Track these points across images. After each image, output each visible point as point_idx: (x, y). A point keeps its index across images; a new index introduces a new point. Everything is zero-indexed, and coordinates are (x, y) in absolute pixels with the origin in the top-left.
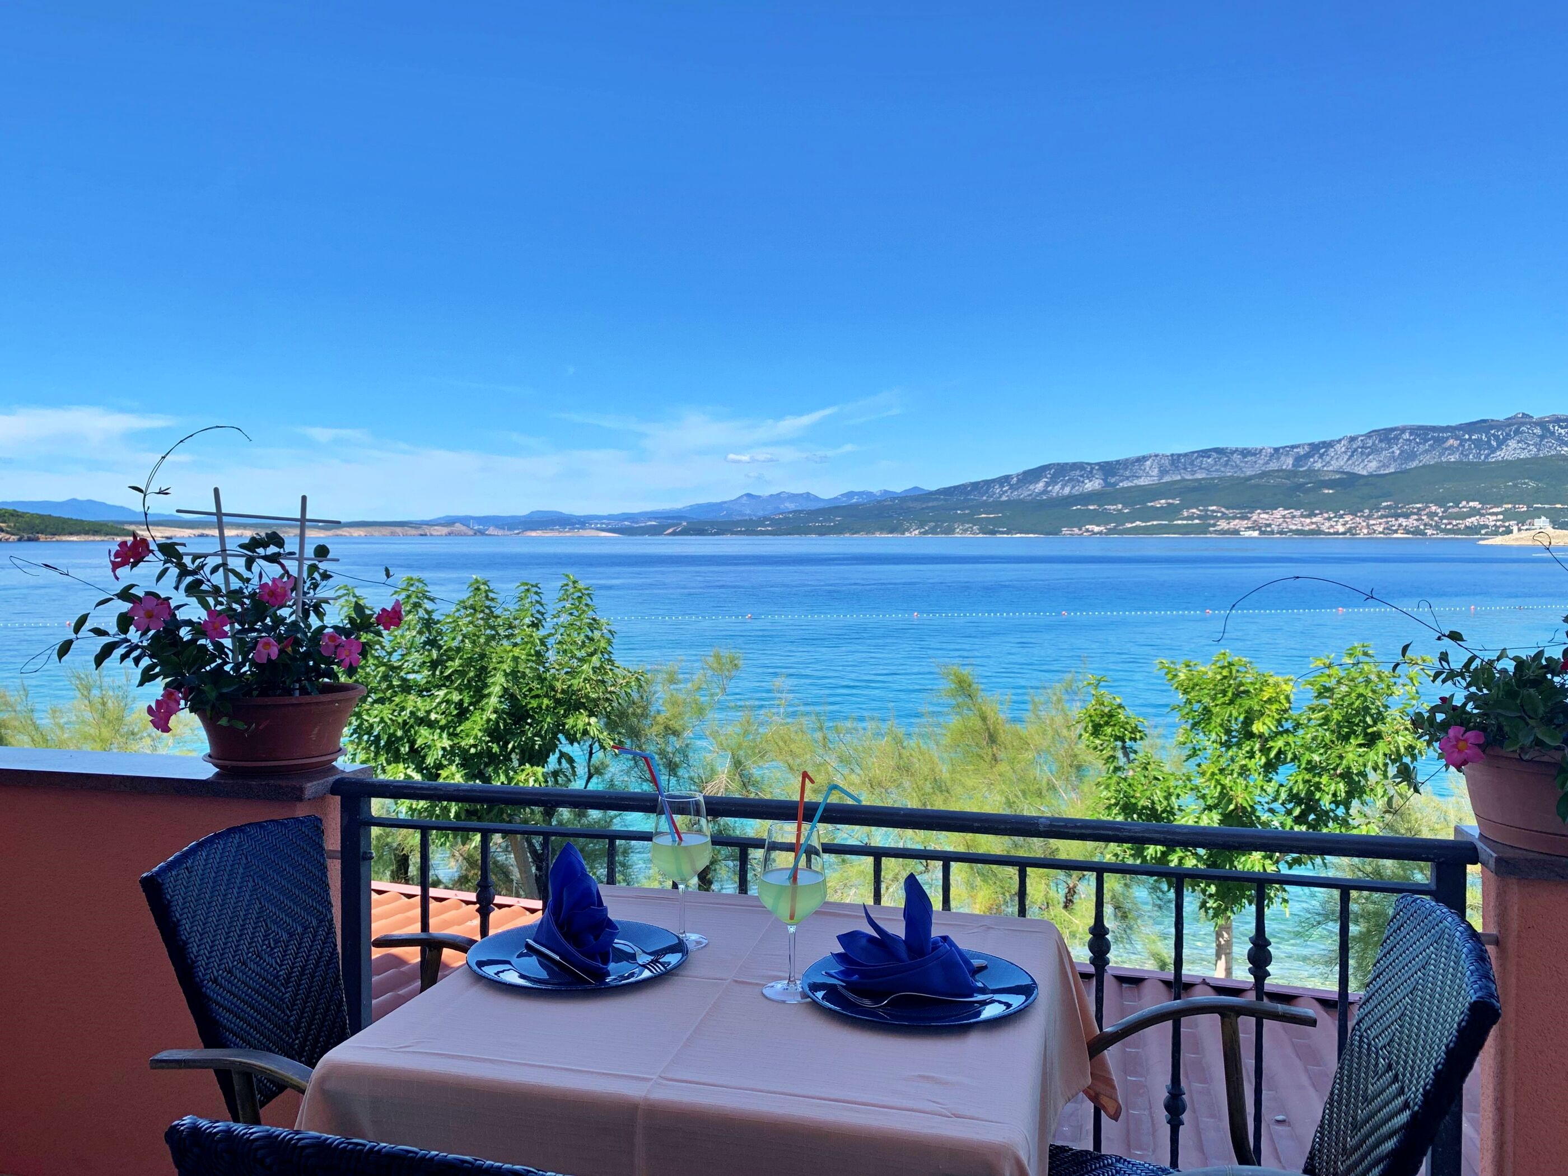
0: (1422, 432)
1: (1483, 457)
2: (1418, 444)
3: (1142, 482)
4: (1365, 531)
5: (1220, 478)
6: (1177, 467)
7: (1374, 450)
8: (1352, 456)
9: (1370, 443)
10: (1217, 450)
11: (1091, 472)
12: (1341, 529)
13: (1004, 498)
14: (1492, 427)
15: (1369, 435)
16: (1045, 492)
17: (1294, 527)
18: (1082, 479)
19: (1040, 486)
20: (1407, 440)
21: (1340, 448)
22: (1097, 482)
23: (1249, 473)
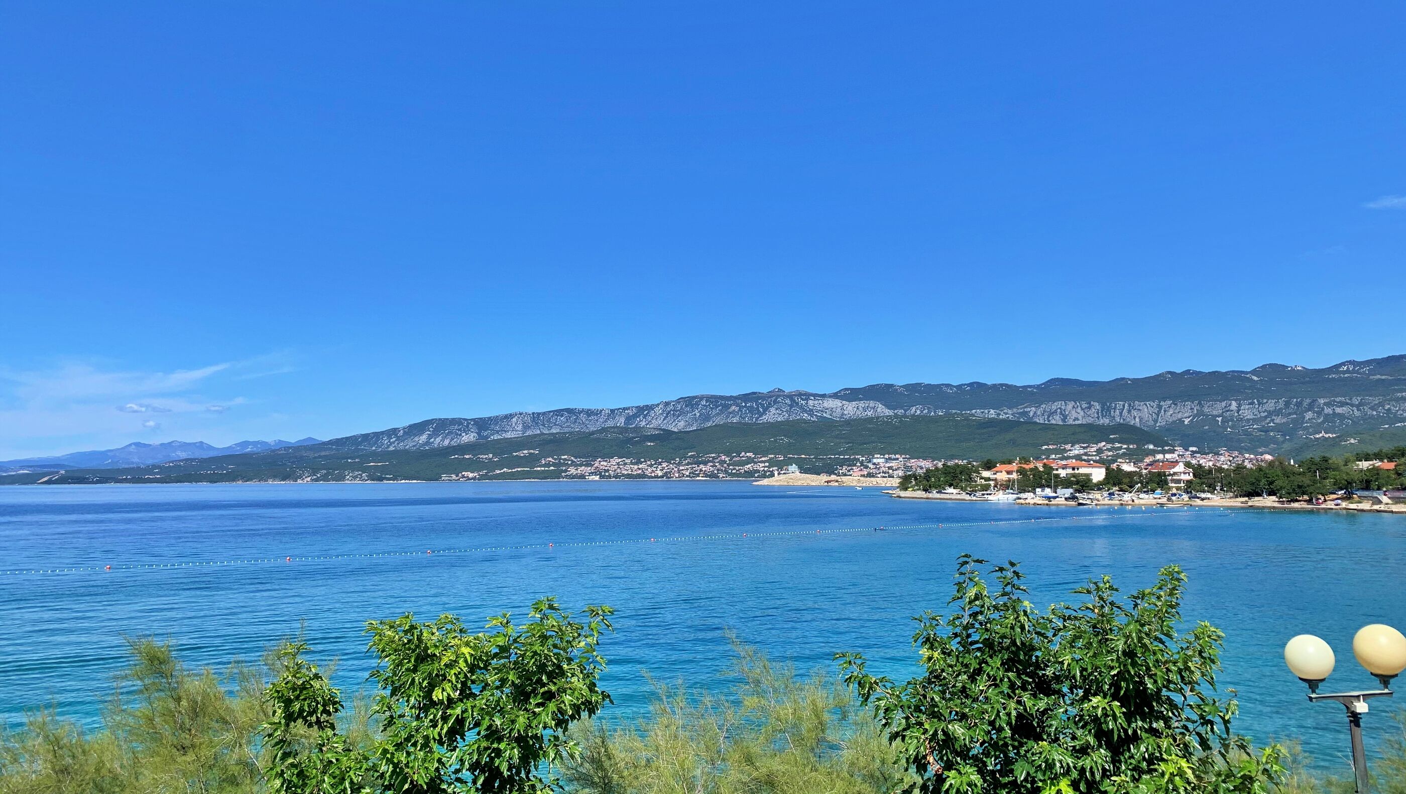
0: (714, 400)
1: (754, 420)
2: (712, 409)
3: (509, 435)
4: (677, 475)
5: (571, 433)
6: (536, 423)
7: (682, 413)
8: (666, 417)
9: (679, 407)
10: (569, 411)
11: (467, 426)
12: (660, 474)
13: (392, 448)
14: (759, 398)
15: (678, 401)
16: (427, 443)
17: (626, 473)
18: (459, 433)
19: (423, 438)
20: (704, 405)
21: (659, 410)
22: (473, 435)
23: (592, 429)
